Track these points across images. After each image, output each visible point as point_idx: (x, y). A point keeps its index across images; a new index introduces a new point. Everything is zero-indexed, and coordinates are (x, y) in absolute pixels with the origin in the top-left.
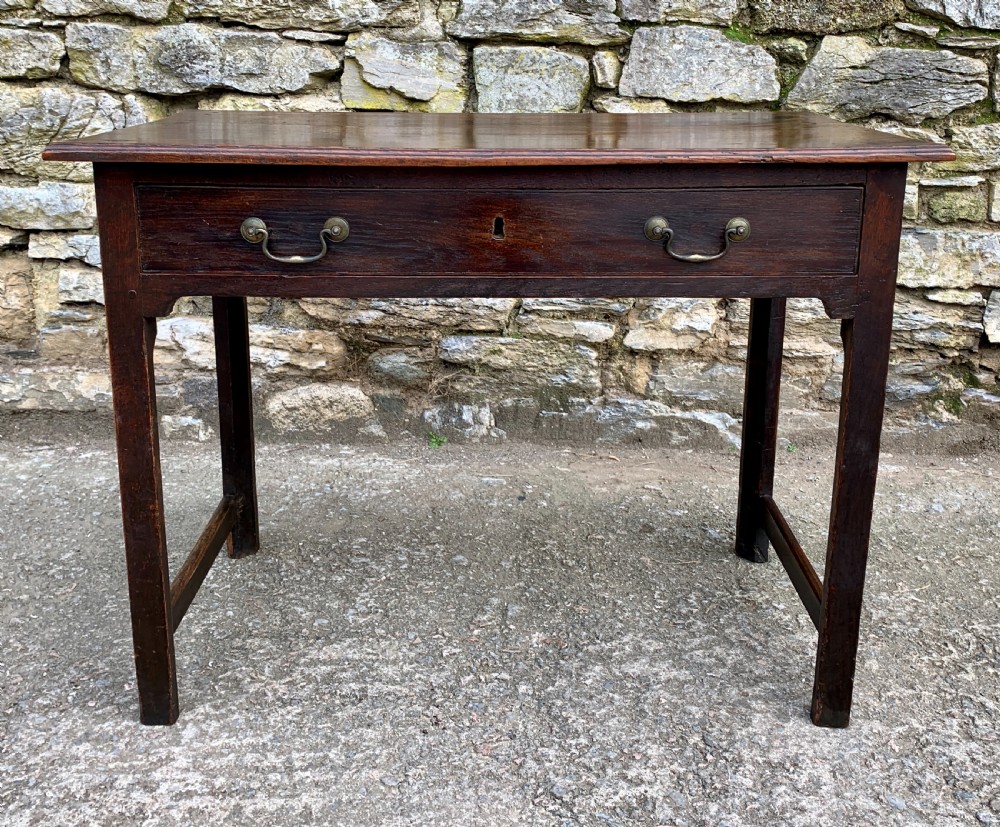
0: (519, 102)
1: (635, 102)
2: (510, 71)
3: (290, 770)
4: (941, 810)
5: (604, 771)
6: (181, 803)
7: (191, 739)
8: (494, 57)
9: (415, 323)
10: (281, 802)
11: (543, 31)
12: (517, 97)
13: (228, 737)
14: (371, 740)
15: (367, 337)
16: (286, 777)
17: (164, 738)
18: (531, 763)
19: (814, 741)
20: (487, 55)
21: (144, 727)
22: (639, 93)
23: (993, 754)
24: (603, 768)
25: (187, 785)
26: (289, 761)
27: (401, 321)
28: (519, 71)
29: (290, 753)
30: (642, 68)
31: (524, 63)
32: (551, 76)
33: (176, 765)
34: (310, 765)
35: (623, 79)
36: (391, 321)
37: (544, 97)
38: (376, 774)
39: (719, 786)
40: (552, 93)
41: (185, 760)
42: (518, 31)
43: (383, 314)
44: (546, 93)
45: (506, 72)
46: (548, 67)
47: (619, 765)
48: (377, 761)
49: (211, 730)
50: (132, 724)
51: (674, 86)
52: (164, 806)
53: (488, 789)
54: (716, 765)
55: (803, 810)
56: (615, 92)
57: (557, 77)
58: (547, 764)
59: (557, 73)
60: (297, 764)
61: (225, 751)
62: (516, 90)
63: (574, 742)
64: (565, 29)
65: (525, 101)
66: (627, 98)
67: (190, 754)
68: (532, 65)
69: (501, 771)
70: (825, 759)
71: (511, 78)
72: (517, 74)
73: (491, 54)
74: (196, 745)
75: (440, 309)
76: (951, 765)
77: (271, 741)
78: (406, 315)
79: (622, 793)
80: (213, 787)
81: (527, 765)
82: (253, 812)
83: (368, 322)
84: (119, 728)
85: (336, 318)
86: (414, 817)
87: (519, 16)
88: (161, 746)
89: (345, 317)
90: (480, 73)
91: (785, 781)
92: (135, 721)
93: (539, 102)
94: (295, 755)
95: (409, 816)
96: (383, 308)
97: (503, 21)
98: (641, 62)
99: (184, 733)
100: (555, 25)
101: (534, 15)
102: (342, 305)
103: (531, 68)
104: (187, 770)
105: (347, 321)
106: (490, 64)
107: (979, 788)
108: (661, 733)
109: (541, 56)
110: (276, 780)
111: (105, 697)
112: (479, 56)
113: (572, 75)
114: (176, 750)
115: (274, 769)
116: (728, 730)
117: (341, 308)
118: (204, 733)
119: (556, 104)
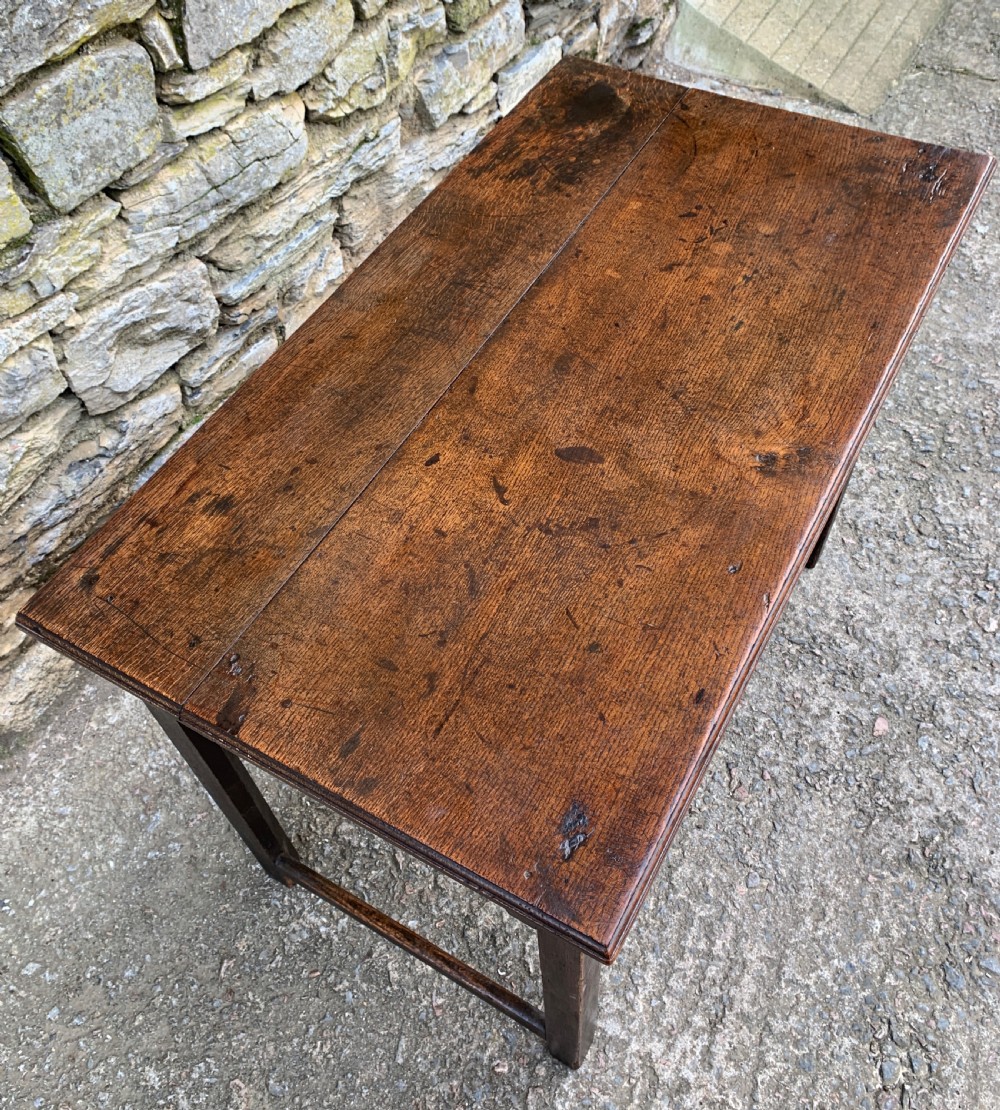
0: (95, 159)
1: (212, 70)
2: (64, 120)
3: (709, 955)
4: (920, 562)
5: (805, 726)
6: (716, 1064)
7: (623, 1028)
8: (36, 114)
9: (99, 501)
10: (747, 978)
11: (79, 35)
12: (89, 152)
13: (636, 993)
14: (693, 872)
15: (57, 560)
16: (715, 962)
17: (611, 1055)
18: (776, 770)
19: (828, 582)
20: (26, 116)
21: (581, 1070)
22: (215, 56)
23: (877, 497)
24: (801, 725)
25: (692, 1052)
26: (694, 952)
27: (86, 511)
28: (76, 113)
29: (684, 948)
30: (207, 19)
31: (77, 98)
32: (115, 95)
33: (659, 1054)
34: (706, 936)
35: (191, 48)
36: (78, 520)
37: (117, 128)
38: (742, 889)
39: (850, 665)
40: (125, 118)
41: (655, 1043)
42: (50, 54)
43: (65, 524)
44: (118, 123)
45: (60, 125)
46: (107, 86)
47: (803, 713)
48: (725, 880)
49: (616, 1005)
50: (570, 1079)
51: (244, 23)
52: (715, 1081)
53: (793, 815)
54: (825, 653)
55: (893, 634)
56: (188, 69)
57: (122, 92)
58: (781, 759)
59: (120, 86)
60: (702, 946)
61: (655, 1003)
62: (82, 142)
63: (761, 728)
64: (104, 14)
65: (100, 150)
66: (205, 69)
67: (646, 1035)
68: (87, 95)
69: (773, 792)
70: (848, 588)
71: (71, 129)
72: (74, 119)
73: (31, 111)
74: (635, 1026)
75: (116, 462)
76: (880, 526)
77: (658, 957)
78: (88, 501)
79: (834, 728)
80: (704, 1030)
81: (776, 773)
82: (753, 1005)
83: (52, 547)
84: (571, 1095)
85: (15, 576)
86: (805, 882)
87: (43, 28)
88: (622, 1061)
89: (24, 564)
90: (32, 149)
91: (862, 624)
92: (566, 1075)
93: (116, 141)
94: (689, 943)
95: (803, 886)
96: (63, 517)
97: (25, 50)
98: (204, 11)
99: (610, 1033)
100: (89, 17)
101: (61, 17)
102: (13, 556)
103: (88, 99)
104: (670, 1047)
105: (28, 566)
106: (35, 127)
107: (906, 528)
108: (776, 665)
109: (92, 74)
110: (717, 971)
111: (508, 1096)
112: (16, 124)
113: (138, 79)
114: (634, 1047)
115: (702, 969)
116: (792, 623)
117: (14, 561)
118: (621, 1014)
119: (137, 129)
